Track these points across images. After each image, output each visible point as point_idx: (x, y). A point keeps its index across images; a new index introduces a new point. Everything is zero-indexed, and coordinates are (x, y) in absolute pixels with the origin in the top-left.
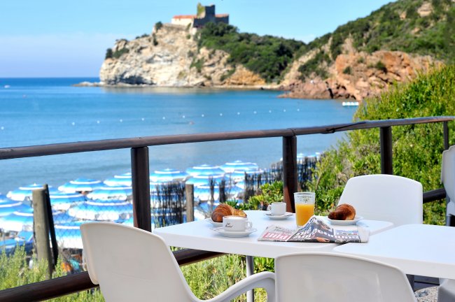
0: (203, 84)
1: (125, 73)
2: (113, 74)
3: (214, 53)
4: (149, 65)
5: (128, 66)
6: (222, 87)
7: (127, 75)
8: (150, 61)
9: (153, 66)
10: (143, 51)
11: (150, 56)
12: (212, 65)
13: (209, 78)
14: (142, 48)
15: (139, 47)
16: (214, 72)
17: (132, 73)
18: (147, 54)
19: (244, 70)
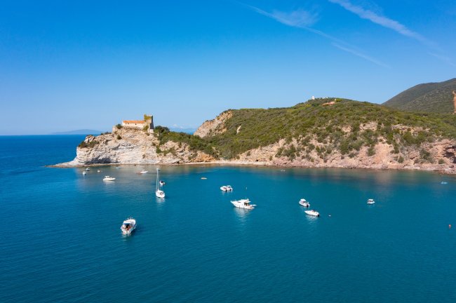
0: (178, 163)
1: (99, 156)
2: (91, 157)
3: (180, 144)
4: (114, 151)
5: (101, 152)
6: (191, 163)
7: (101, 158)
8: (116, 148)
9: (118, 151)
10: (109, 142)
11: (116, 145)
12: (182, 152)
13: (182, 159)
14: (107, 141)
15: (105, 140)
16: (183, 155)
17: (104, 156)
18: (112, 144)
19: (203, 153)
